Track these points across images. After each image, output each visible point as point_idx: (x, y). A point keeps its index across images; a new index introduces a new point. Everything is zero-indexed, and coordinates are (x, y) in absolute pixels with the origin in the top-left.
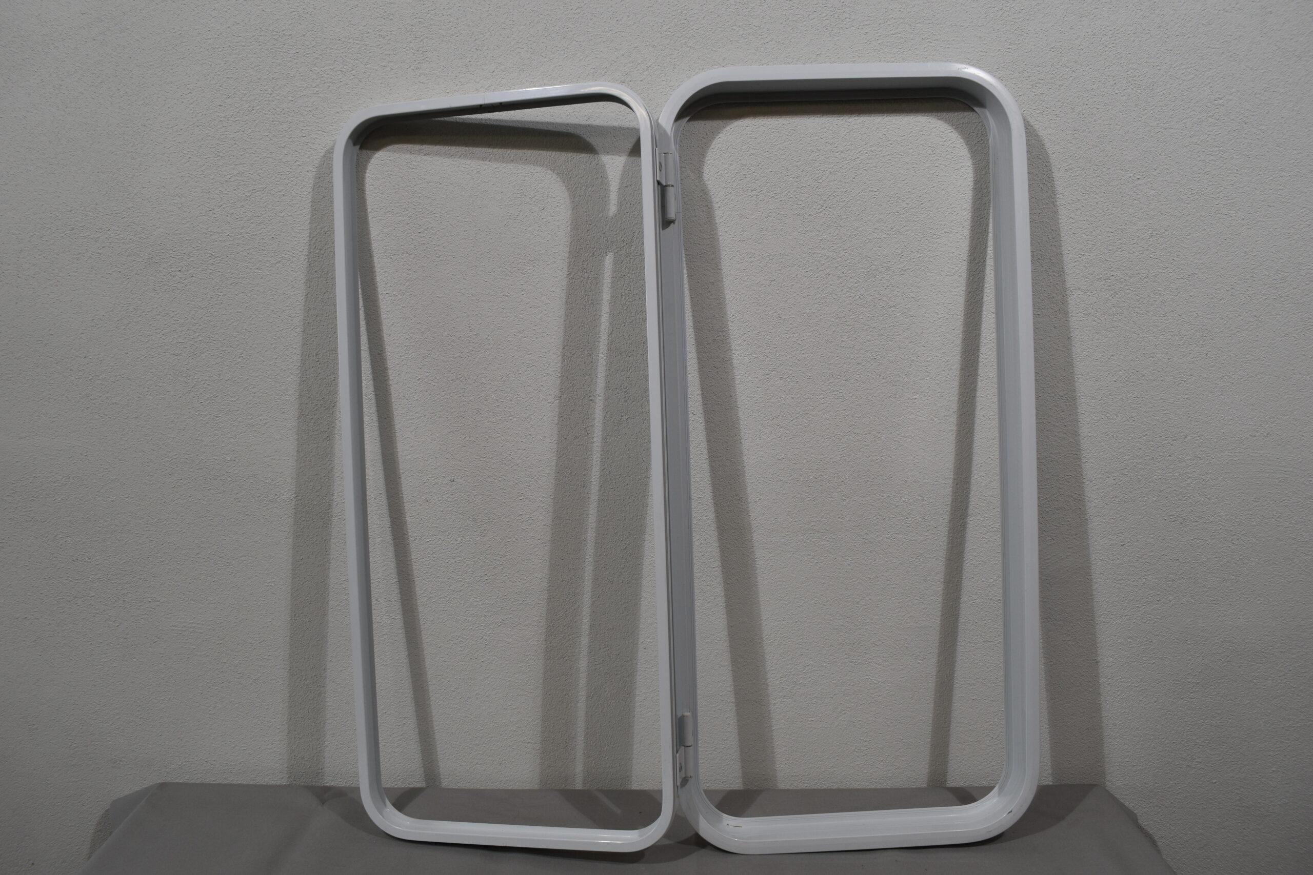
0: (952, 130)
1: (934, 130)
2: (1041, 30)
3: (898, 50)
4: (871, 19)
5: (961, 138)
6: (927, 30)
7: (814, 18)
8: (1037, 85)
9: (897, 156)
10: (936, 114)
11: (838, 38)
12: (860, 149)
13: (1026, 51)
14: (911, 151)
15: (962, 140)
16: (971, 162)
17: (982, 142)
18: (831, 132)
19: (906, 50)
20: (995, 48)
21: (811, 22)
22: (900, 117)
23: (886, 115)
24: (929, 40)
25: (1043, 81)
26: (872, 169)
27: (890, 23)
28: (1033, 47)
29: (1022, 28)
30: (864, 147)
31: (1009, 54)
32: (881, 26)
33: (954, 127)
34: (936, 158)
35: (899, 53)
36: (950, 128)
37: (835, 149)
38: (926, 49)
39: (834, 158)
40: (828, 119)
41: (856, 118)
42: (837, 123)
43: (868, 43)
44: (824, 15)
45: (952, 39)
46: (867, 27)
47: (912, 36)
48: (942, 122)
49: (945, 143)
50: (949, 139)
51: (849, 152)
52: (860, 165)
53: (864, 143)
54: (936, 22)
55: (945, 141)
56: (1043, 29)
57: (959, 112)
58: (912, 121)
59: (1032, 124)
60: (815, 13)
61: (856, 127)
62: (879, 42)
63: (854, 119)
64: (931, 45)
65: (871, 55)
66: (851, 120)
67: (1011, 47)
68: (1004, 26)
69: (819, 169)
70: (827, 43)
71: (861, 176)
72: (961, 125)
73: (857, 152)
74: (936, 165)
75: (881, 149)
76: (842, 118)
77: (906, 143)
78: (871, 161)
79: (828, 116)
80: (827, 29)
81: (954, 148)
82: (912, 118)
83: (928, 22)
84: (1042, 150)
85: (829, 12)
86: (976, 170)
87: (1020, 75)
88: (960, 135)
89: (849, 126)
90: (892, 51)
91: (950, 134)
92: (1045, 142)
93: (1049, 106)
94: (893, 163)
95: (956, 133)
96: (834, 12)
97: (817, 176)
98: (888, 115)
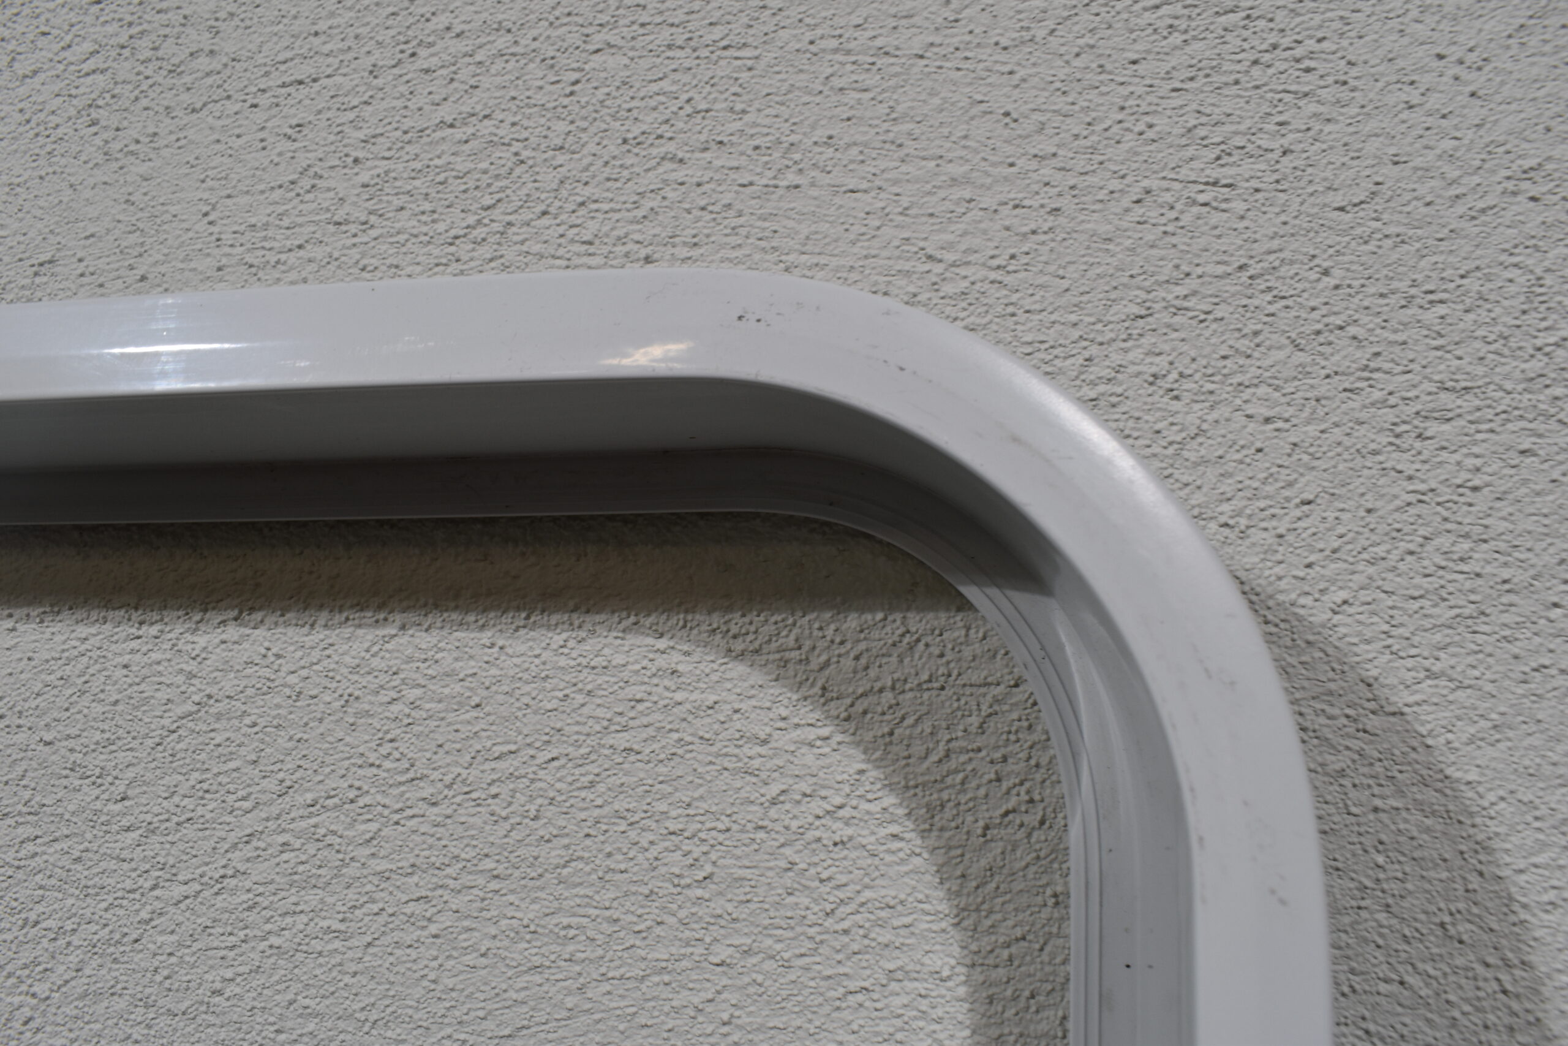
0: (825, 732)
1: (703, 725)
2: (1440, 57)
3: (471, 220)
4: (326, 49)
5: (890, 787)
6: (655, 87)
7: (35, 72)
8: (1433, 428)
9: (466, 879)
10: (716, 620)
11: (143, 169)
12: (252, 823)
13: (1338, 200)
14: (554, 854)
15: (890, 800)
16: (956, 950)
17: (1032, 819)
18: (99, 708)
19: (526, 215)
20: (1115, 184)
21: (22, 91)
22: (486, 637)
23: (398, 618)
24: (671, 147)
25: (1469, 402)
26: (317, 945)
27: (434, 62)
28: (1388, 171)
29: (1299, 52)
30: (275, 810)
31: (1216, 218)
32: (379, 82)
33: (838, 708)
34: (719, 906)
35: (479, 233)
36: (808, 713)
37: (118, 807)
38: (648, 204)
39: (113, 865)
40: (83, 631)
41: (232, 632)
42: (126, 659)
43: (306, 183)
44: (88, 46)
45: (820, 134)
46: (304, 91)
47: (561, 127)
48: (757, 677)
49: (773, 813)
50: (804, 787)
51: (188, 831)
52: (252, 917)
53: (270, 784)
54: (717, 32)
55: (774, 802)
56: (1455, 52)
57: (872, 610)
58: (563, 662)
59: (1401, 698)
60: (42, 42)
61: (229, 684)
62: (365, 177)
63: (216, 636)
64: (680, 175)
65: (318, 252)
66: (201, 640)
67: (1225, 174)
68: (1177, 39)
69: (33, 916)
70: (89, 202)
71: (260, 980)
72: (888, 697)
73: (232, 837)
74: (722, 953)
75: (373, 827)
76: (154, 630)
77: (521, 798)
78: (312, 898)
79: (80, 614)
80: (94, 123)
81: (839, 853)
82: (558, 639)
83: (665, 35)
84: (1475, 882)
85: (110, 29)
86: (991, 1000)
87: (1300, 357)
88: (878, 764)
89: (191, 675)
90: (441, 227)
91: (808, 757)
92: (1494, 827)
93: (1521, 577)
94: (446, 920)
95: (856, 753)
96: (134, 30)
97: (25, 956)
98: (412, 617)
